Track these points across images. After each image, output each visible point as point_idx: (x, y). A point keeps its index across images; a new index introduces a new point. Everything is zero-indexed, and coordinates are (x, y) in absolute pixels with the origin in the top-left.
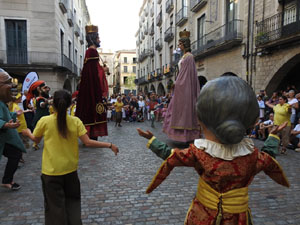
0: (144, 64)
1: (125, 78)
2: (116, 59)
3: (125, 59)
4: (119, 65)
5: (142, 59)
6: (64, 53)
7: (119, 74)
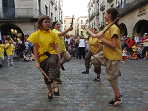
0: (92, 22)
1: (81, 32)
2: (77, 22)
3: (82, 21)
4: (78, 25)
5: (91, 19)
6: (42, 12)
7: (78, 30)
